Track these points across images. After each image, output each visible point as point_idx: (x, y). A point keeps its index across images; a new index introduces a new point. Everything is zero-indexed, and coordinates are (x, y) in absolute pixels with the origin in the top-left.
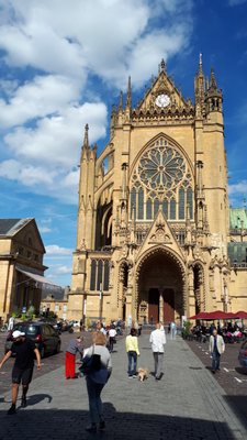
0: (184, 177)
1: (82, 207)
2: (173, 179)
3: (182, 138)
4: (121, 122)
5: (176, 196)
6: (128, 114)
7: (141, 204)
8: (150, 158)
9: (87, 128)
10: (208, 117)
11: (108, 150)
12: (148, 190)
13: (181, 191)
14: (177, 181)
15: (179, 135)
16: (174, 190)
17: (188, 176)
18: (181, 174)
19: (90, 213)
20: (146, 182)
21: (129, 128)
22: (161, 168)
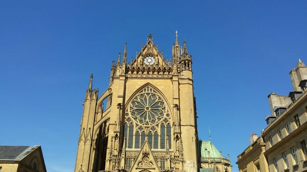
0: (165, 116)
1: (83, 138)
2: (156, 117)
3: (163, 87)
4: (118, 73)
5: (159, 130)
6: (124, 69)
7: (131, 136)
8: (139, 100)
9: (92, 77)
10: (182, 73)
11: (107, 93)
12: (137, 125)
13: (162, 126)
14: (159, 119)
15: (161, 85)
16: (157, 125)
17: (168, 115)
18: (162, 114)
19: (89, 143)
20: (136, 119)
21: (124, 78)
22: (148, 108)
